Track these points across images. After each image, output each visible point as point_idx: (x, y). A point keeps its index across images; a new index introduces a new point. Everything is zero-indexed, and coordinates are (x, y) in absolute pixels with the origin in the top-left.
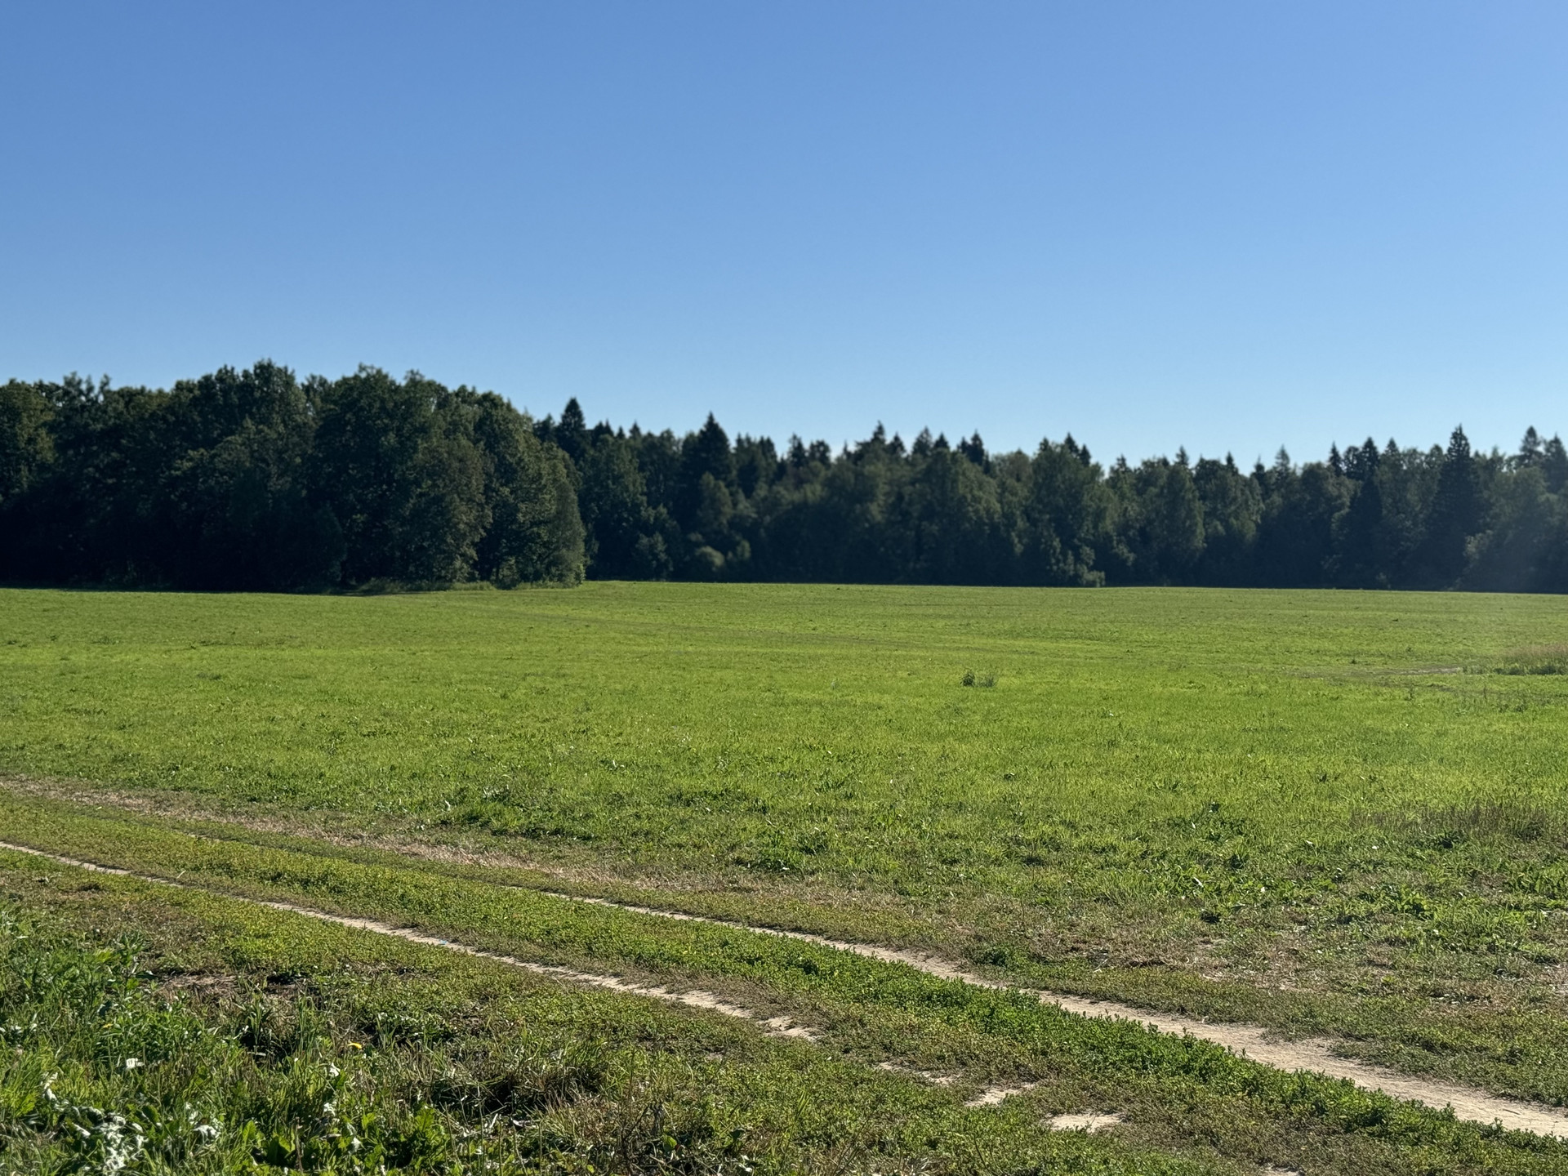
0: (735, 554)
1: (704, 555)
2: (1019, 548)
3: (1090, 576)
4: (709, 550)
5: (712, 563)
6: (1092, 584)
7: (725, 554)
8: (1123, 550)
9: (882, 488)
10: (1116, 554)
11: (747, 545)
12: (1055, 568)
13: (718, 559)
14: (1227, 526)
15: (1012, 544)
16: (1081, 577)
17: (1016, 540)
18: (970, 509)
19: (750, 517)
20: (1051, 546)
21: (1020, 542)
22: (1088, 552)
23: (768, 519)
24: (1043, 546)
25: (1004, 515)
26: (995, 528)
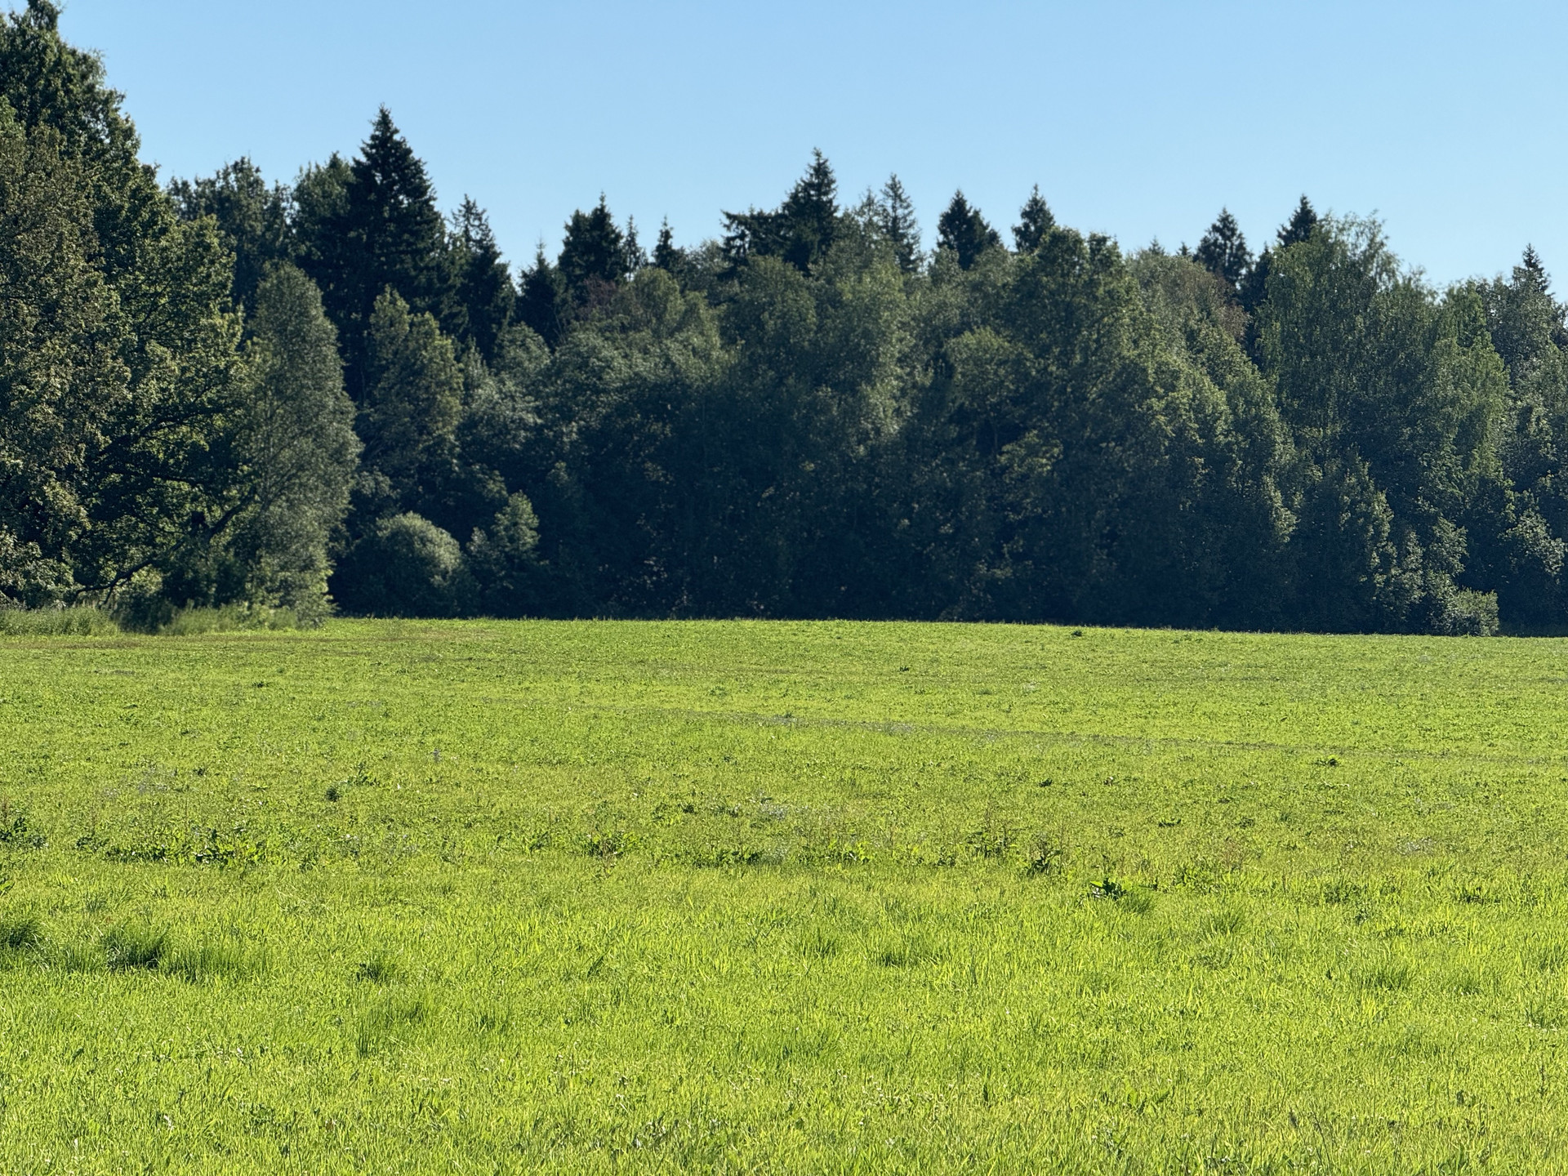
0: (491, 535)
1: (404, 537)
2: (1286, 521)
3: (1460, 603)
4: (414, 521)
5: (431, 561)
6: (1468, 627)
7: (462, 536)
9: (897, 343)
11: (525, 506)
12: (1379, 578)
13: (444, 549)
15: (1265, 511)
16: (1440, 609)
17: (1278, 496)
19: (522, 424)
20: (1367, 516)
21: (1288, 504)
22: (1451, 535)
23: (571, 432)
24: (1346, 516)
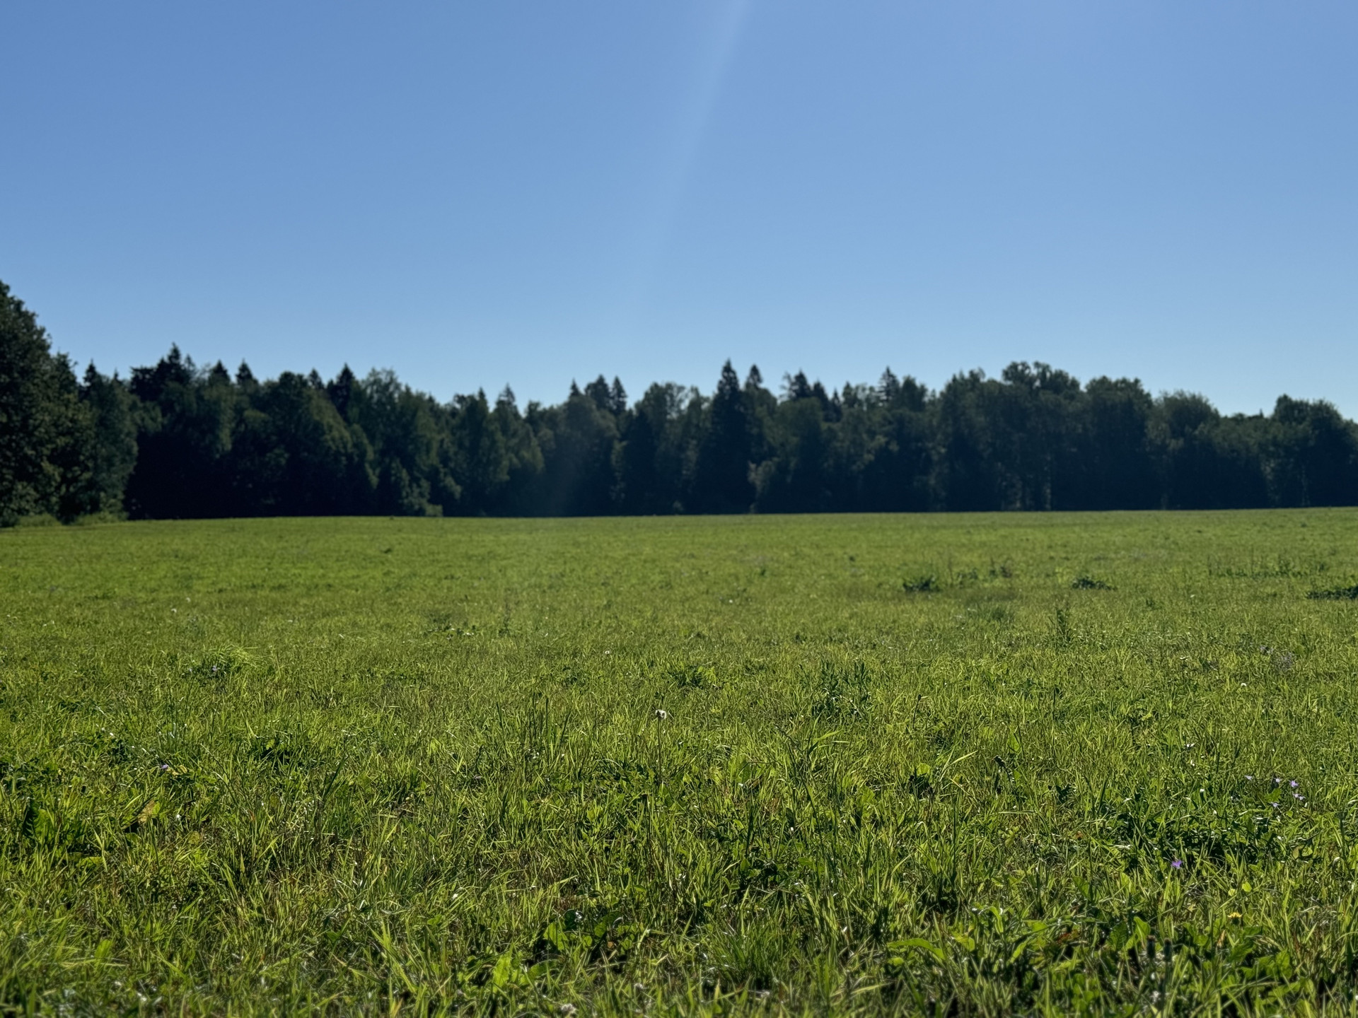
2: (374, 480)
3: (430, 508)
8: (449, 481)
10: (445, 487)
14: (521, 459)
15: (368, 476)
17: (370, 472)
18: (328, 437)
20: (400, 478)
21: (373, 473)
22: (425, 484)
24: (394, 478)
25: (355, 445)
26: (350, 457)
